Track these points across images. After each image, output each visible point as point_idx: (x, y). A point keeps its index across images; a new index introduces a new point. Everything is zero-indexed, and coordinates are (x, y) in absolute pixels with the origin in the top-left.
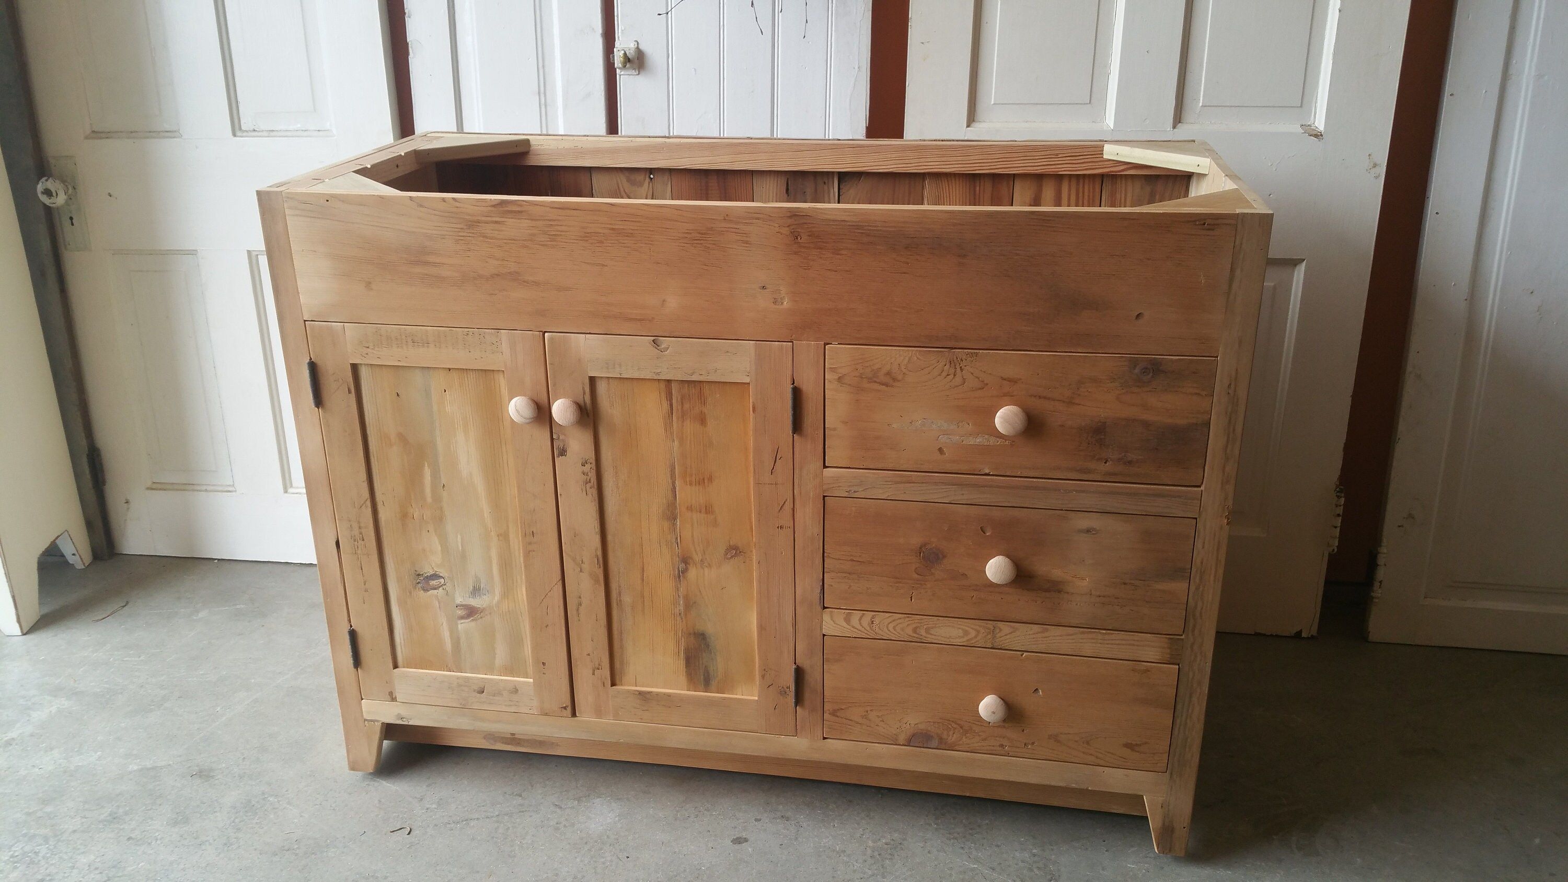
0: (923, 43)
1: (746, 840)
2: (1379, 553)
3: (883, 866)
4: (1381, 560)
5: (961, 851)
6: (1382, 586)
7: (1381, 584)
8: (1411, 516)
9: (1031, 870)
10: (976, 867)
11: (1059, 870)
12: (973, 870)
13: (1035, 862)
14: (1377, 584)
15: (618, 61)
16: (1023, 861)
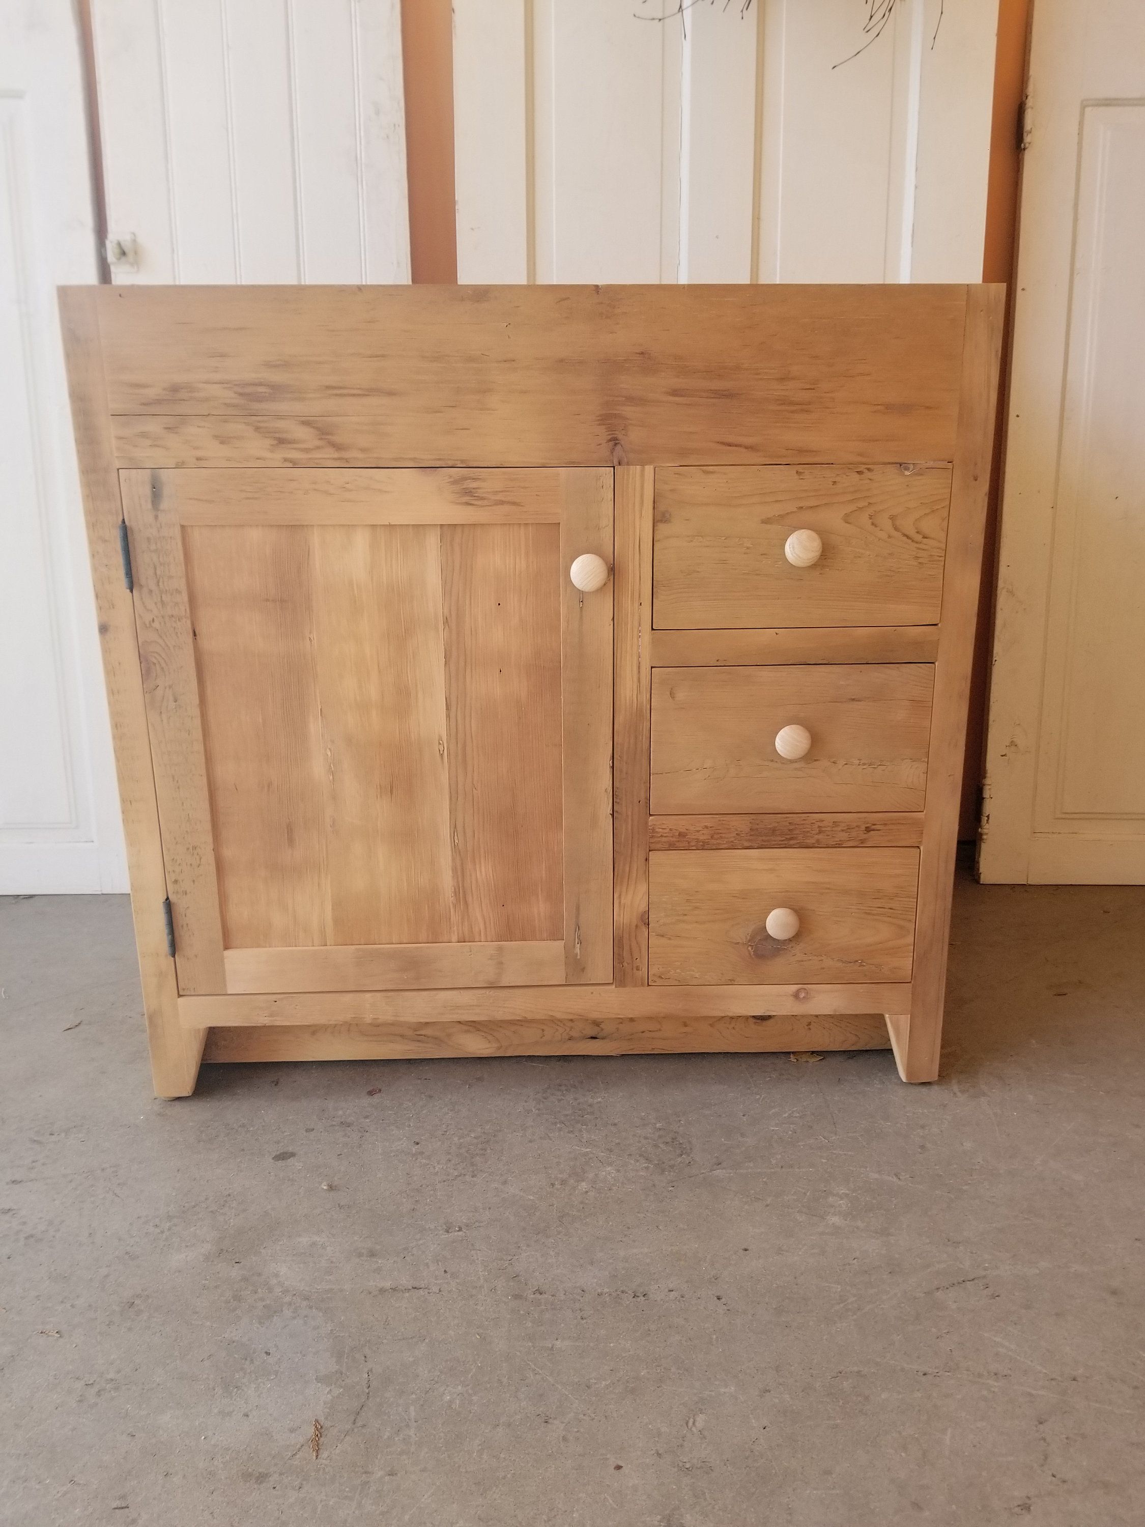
0: (472, 229)
1: (293, 1155)
2: (984, 785)
3: (472, 1164)
4: (986, 794)
5: (571, 1135)
6: (990, 820)
7: (988, 818)
8: (1013, 744)
9: (656, 1146)
10: (590, 1152)
11: (690, 1142)
12: (586, 1154)
13: (660, 1137)
14: (984, 819)
15: (111, 257)
16: (646, 1138)
